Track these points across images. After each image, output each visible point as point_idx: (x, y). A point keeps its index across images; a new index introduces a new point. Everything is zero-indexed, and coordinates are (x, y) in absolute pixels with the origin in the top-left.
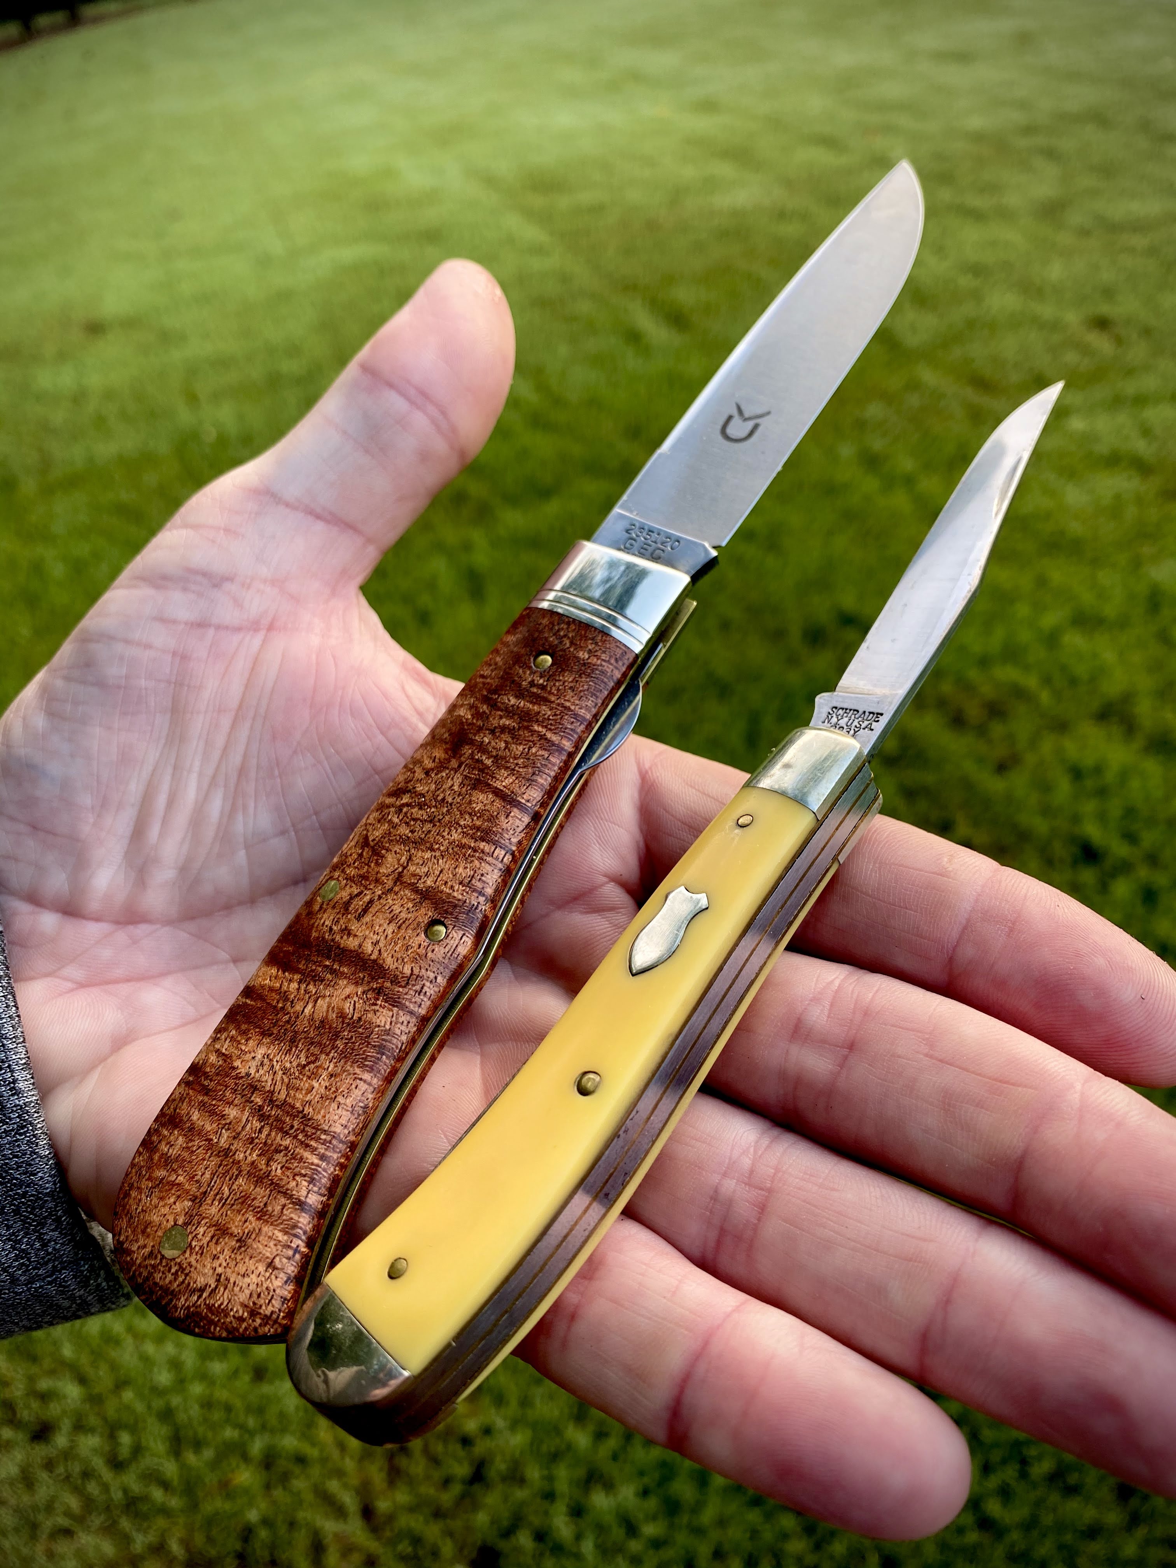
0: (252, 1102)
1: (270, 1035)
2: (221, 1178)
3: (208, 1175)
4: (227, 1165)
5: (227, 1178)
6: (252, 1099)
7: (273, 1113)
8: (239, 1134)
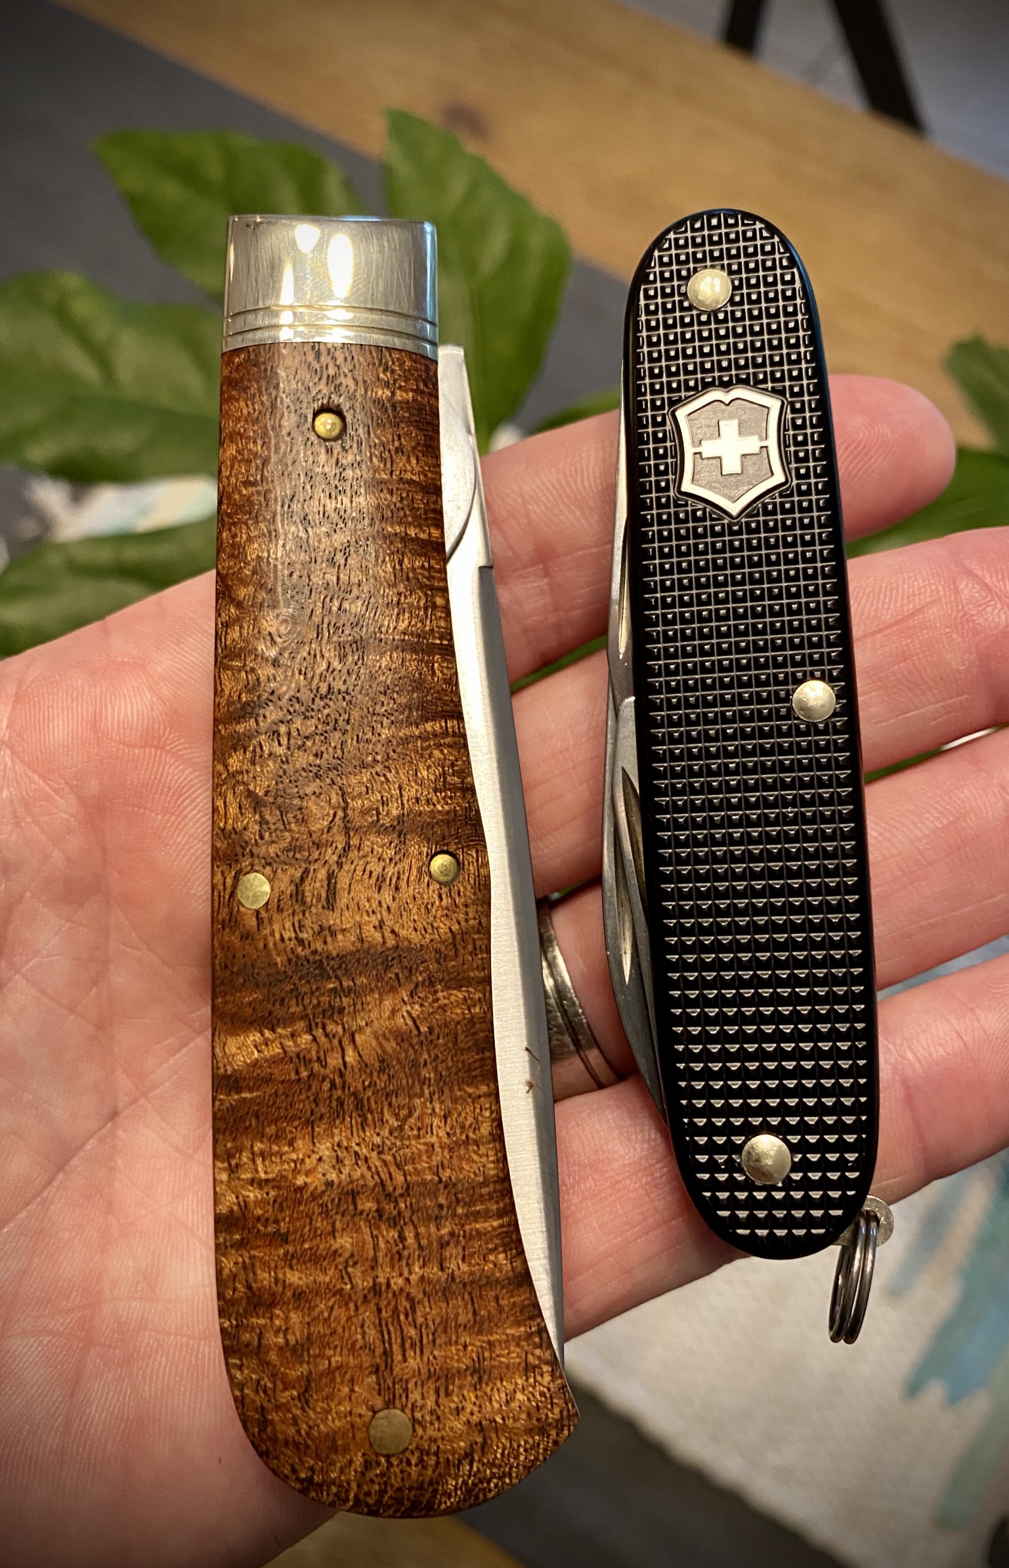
0: (362, 1212)
1: (321, 1118)
2: (392, 1323)
3: (372, 1333)
4: (389, 1304)
5: (402, 1317)
6: (360, 1207)
7: (403, 1206)
8: (375, 1258)
